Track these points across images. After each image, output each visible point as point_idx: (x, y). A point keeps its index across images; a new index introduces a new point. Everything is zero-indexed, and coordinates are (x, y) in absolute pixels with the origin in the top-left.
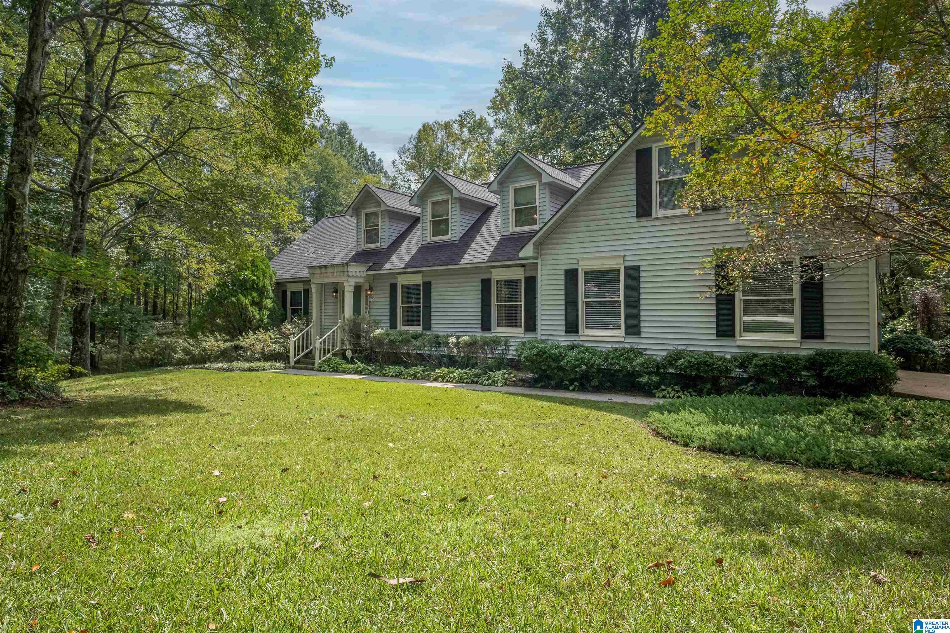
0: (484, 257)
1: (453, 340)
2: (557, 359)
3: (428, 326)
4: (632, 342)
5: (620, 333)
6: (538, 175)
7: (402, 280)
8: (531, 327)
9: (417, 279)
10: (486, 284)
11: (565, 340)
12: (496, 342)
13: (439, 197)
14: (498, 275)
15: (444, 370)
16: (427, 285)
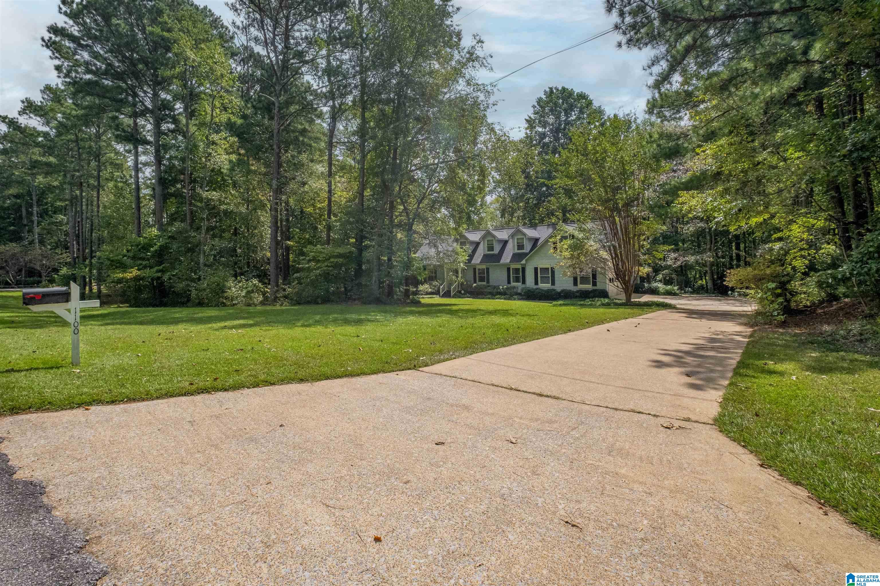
0: (508, 261)
1: (501, 287)
2: (533, 292)
3: (488, 282)
4: (553, 287)
5: (550, 285)
6: (524, 234)
7: (478, 267)
8: (524, 282)
9: (484, 267)
10: (509, 269)
11: (535, 287)
12: (514, 287)
13: (490, 238)
14: (513, 266)
15: (498, 296)
16: (488, 269)
